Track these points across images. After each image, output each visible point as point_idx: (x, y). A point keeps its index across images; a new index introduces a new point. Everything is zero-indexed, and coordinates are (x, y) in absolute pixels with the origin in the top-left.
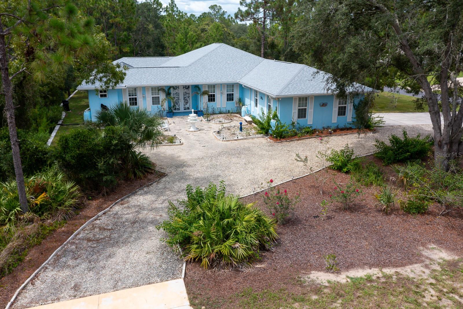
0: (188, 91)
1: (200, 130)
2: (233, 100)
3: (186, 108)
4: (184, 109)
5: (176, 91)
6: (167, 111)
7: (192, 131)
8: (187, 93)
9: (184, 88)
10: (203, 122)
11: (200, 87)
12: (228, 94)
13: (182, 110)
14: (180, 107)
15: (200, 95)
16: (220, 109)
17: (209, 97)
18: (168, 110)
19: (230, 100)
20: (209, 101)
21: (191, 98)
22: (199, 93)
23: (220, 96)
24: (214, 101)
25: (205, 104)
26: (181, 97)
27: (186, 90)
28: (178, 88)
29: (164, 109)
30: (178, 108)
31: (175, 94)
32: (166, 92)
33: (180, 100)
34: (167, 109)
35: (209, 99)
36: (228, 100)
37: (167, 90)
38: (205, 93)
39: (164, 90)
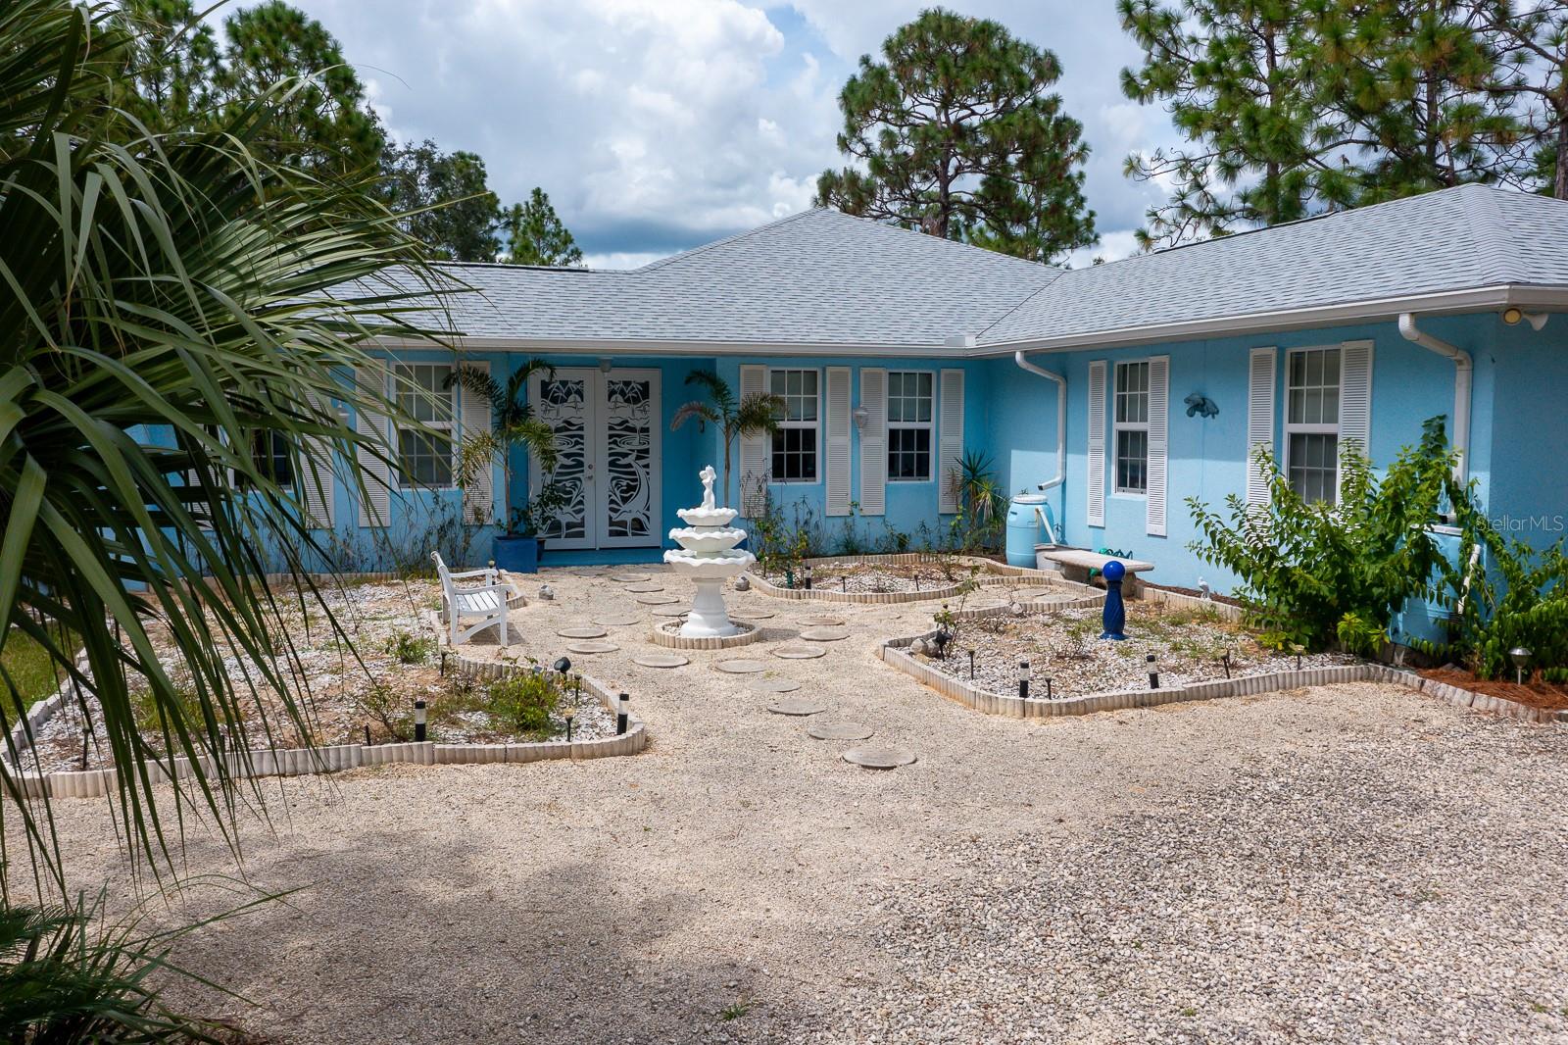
0: (638, 414)
1: (761, 638)
2: (923, 471)
3: (623, 524)
4: (612, 534)
5: (565, 412)
6: (499, 524)
7: (700, 644)
8: (633, 430)
9: (611, 393)
10: (754, 591)
11: (722, 372)
12: (893, 433)
13: (597, 533)
14: (588, 513)
15: (728, 427)
16: (850, 528)
17: (777, 445)
18: (504, 521)
19: (908, 473)
20: (777, 473)
21: (655, 459)
22: (719, 412)
23: (845, 440)
24: (810, 473)
25: (752, 486)
26: (596, 451)
27: (625, 412)
28: (580, 393)
29: (477, 512)
30: (569, 526)
31: (558, 430)
32: (495, 398)
33: (588, 472)
34: (502, 514)
35: (777, 461)
36: (893, 472)
37: (503, 386)
38: (752, 418)
39: (482, 377)
